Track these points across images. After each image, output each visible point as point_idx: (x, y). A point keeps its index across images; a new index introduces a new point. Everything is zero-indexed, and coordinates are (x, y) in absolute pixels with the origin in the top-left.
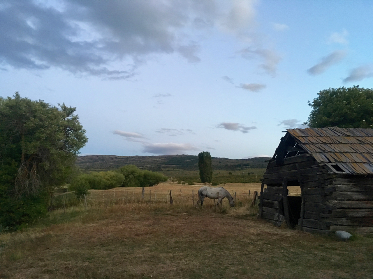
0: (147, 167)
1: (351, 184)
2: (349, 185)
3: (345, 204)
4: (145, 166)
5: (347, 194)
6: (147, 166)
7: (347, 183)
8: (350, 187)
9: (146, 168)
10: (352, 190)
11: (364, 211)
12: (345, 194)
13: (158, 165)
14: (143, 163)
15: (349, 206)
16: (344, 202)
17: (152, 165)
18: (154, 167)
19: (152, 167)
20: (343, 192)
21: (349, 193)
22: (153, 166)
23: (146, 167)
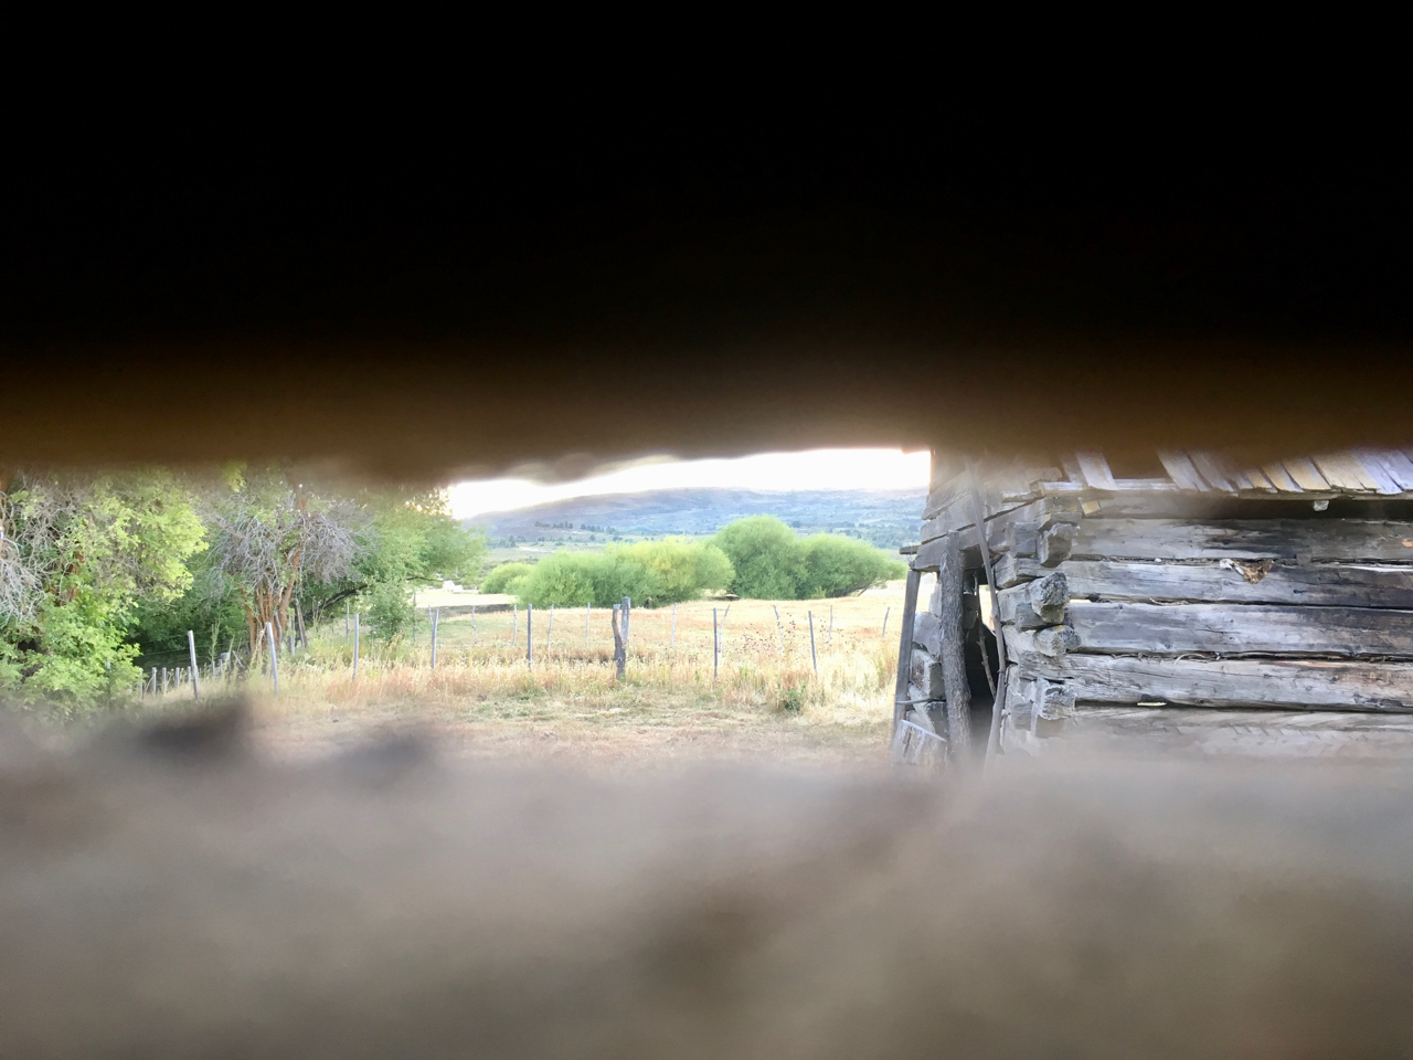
0: (867, 526)
1: (1227, 558)
2: (1217, 560)
3: (1168, 678)
4: (857, 525)
5: (1192, 620)
6: (865, 522)
7: (1197, 553)
8: (1216, 575)
9: (860, 530)
10: (1229, 592)
11: (1315, 727)
12: (1181, 618)
13: (908, 520)
14: (852, 512)
15: (1202, 694)
16: (1165, 665)
17: (884, 518)
18: (891, 527)
19: (883, 527)
20: (1167, 607)
21: (1205, 612)
22: (888, 521)
23: (861, 525)
